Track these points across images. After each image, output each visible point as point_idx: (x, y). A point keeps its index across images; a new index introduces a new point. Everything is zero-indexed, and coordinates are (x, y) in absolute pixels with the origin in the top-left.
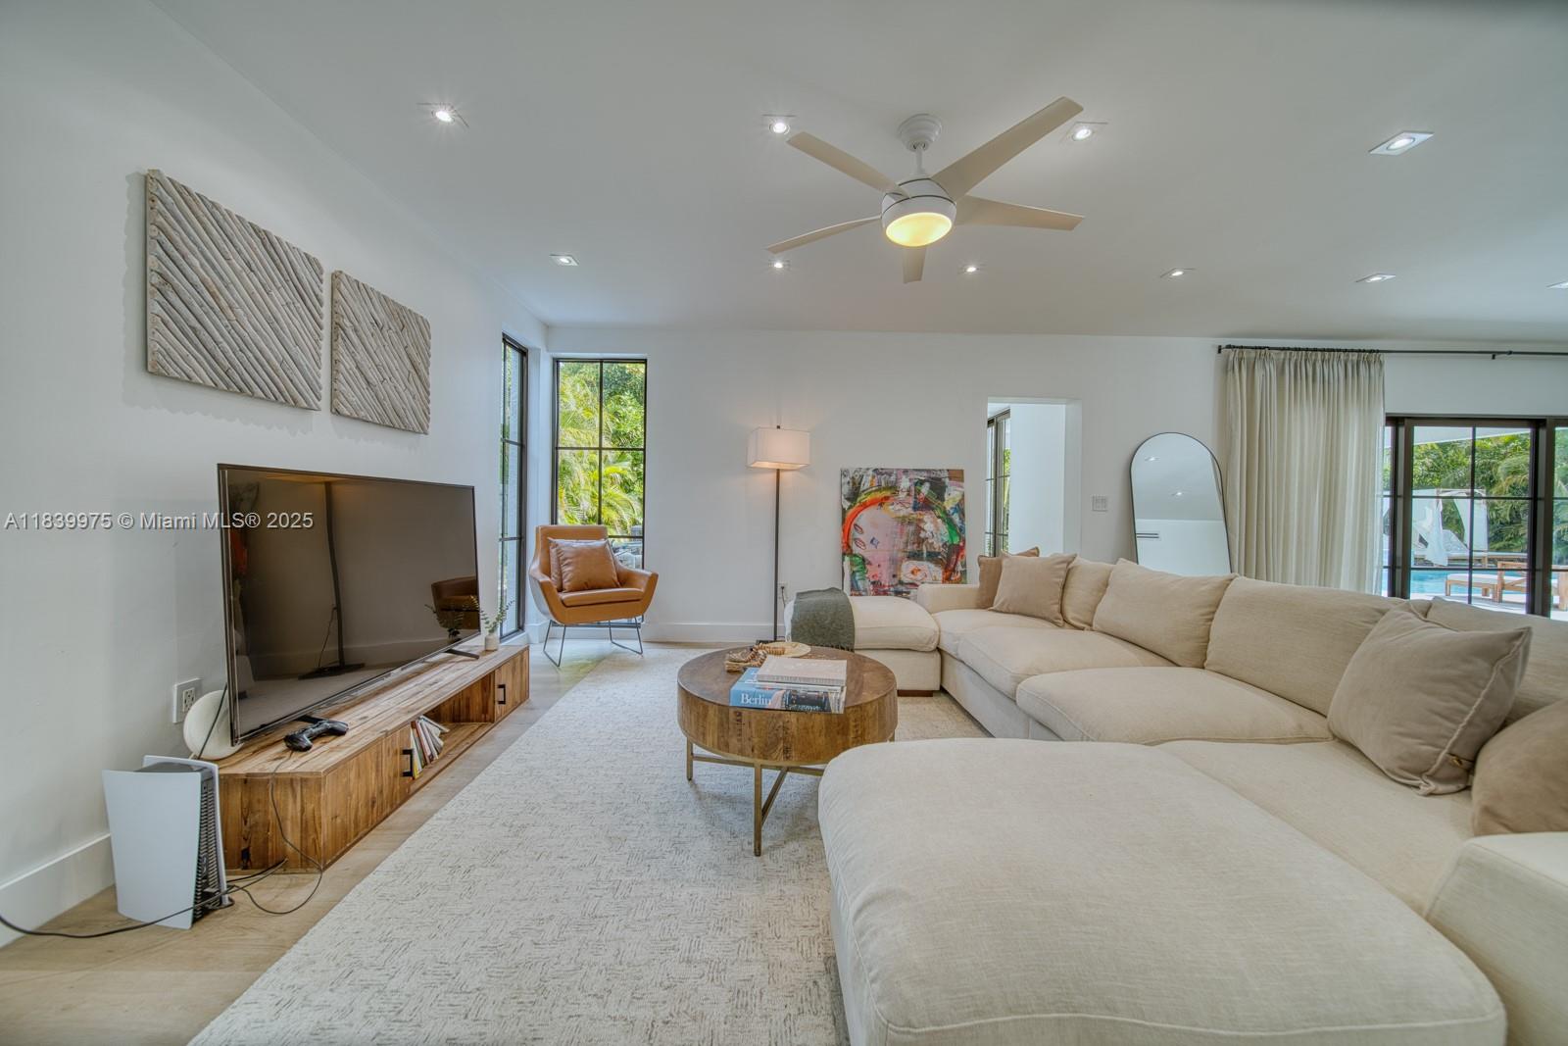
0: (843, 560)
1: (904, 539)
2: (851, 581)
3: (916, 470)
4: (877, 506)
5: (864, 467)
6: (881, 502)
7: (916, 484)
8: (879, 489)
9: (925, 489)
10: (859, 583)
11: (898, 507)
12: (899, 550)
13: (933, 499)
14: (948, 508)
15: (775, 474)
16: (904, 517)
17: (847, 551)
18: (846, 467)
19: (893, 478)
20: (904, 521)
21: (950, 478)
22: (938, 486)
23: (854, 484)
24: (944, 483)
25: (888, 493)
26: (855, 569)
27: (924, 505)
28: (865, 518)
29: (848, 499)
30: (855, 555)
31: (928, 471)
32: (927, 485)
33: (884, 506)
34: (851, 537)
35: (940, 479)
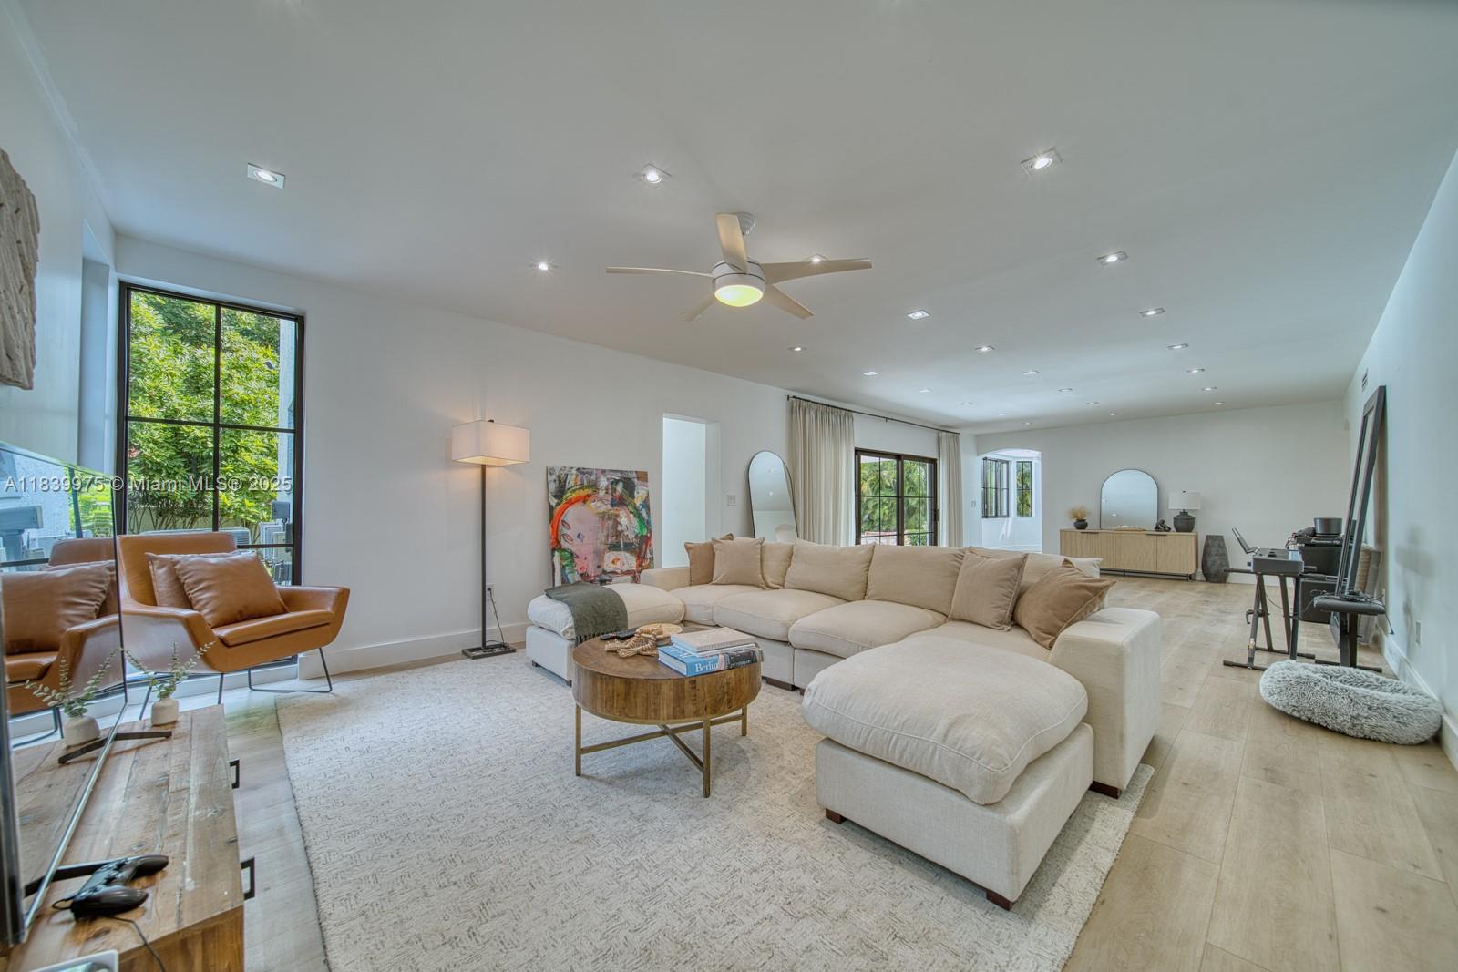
0: (553, 556)
1: (605, 533)
2: (562, 575)
3: (612, 471)
4: (581, 503)
5: (568, 466)
6: (584, 499)
7: (612, 483)
8: (582, 488)
9: (620, 488)
10: (569, 576)
11: (599, 504)
12: (601, 543)
13: (625, 497)
14: (638, 504)
15: (479, 471)
16: (604, 513)
17: (556, 546)
18: (551, 465)
19: (593, 477)
20: (604, 516)
21: (638, 478)
22: (629, 486)
23: (560, 482)
24: (633, 483)
25: (590, 491)
26: (564, 564)
27: (619, 502)
28: (571, 515)
29: (555, 496)
30: (564, 550)
31: (622, 472)
32: (621, 484)
33: (588, 503)
34: (559, 533)
35: (630, 479)
